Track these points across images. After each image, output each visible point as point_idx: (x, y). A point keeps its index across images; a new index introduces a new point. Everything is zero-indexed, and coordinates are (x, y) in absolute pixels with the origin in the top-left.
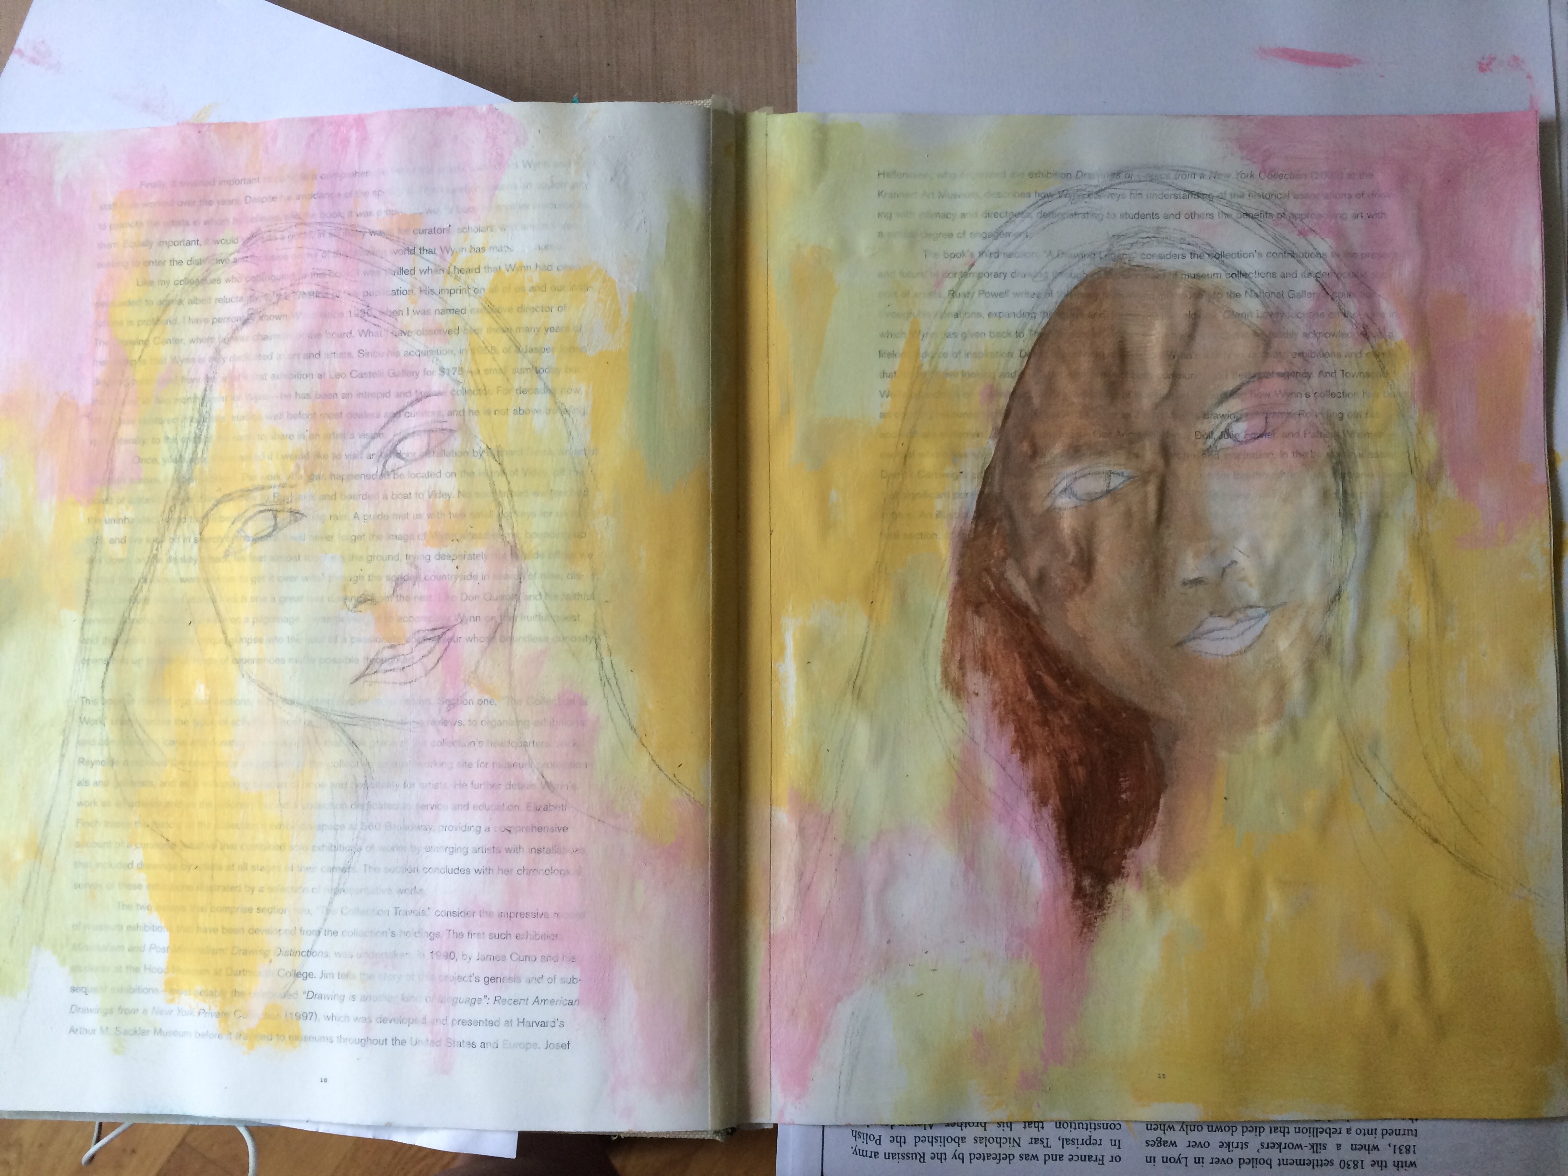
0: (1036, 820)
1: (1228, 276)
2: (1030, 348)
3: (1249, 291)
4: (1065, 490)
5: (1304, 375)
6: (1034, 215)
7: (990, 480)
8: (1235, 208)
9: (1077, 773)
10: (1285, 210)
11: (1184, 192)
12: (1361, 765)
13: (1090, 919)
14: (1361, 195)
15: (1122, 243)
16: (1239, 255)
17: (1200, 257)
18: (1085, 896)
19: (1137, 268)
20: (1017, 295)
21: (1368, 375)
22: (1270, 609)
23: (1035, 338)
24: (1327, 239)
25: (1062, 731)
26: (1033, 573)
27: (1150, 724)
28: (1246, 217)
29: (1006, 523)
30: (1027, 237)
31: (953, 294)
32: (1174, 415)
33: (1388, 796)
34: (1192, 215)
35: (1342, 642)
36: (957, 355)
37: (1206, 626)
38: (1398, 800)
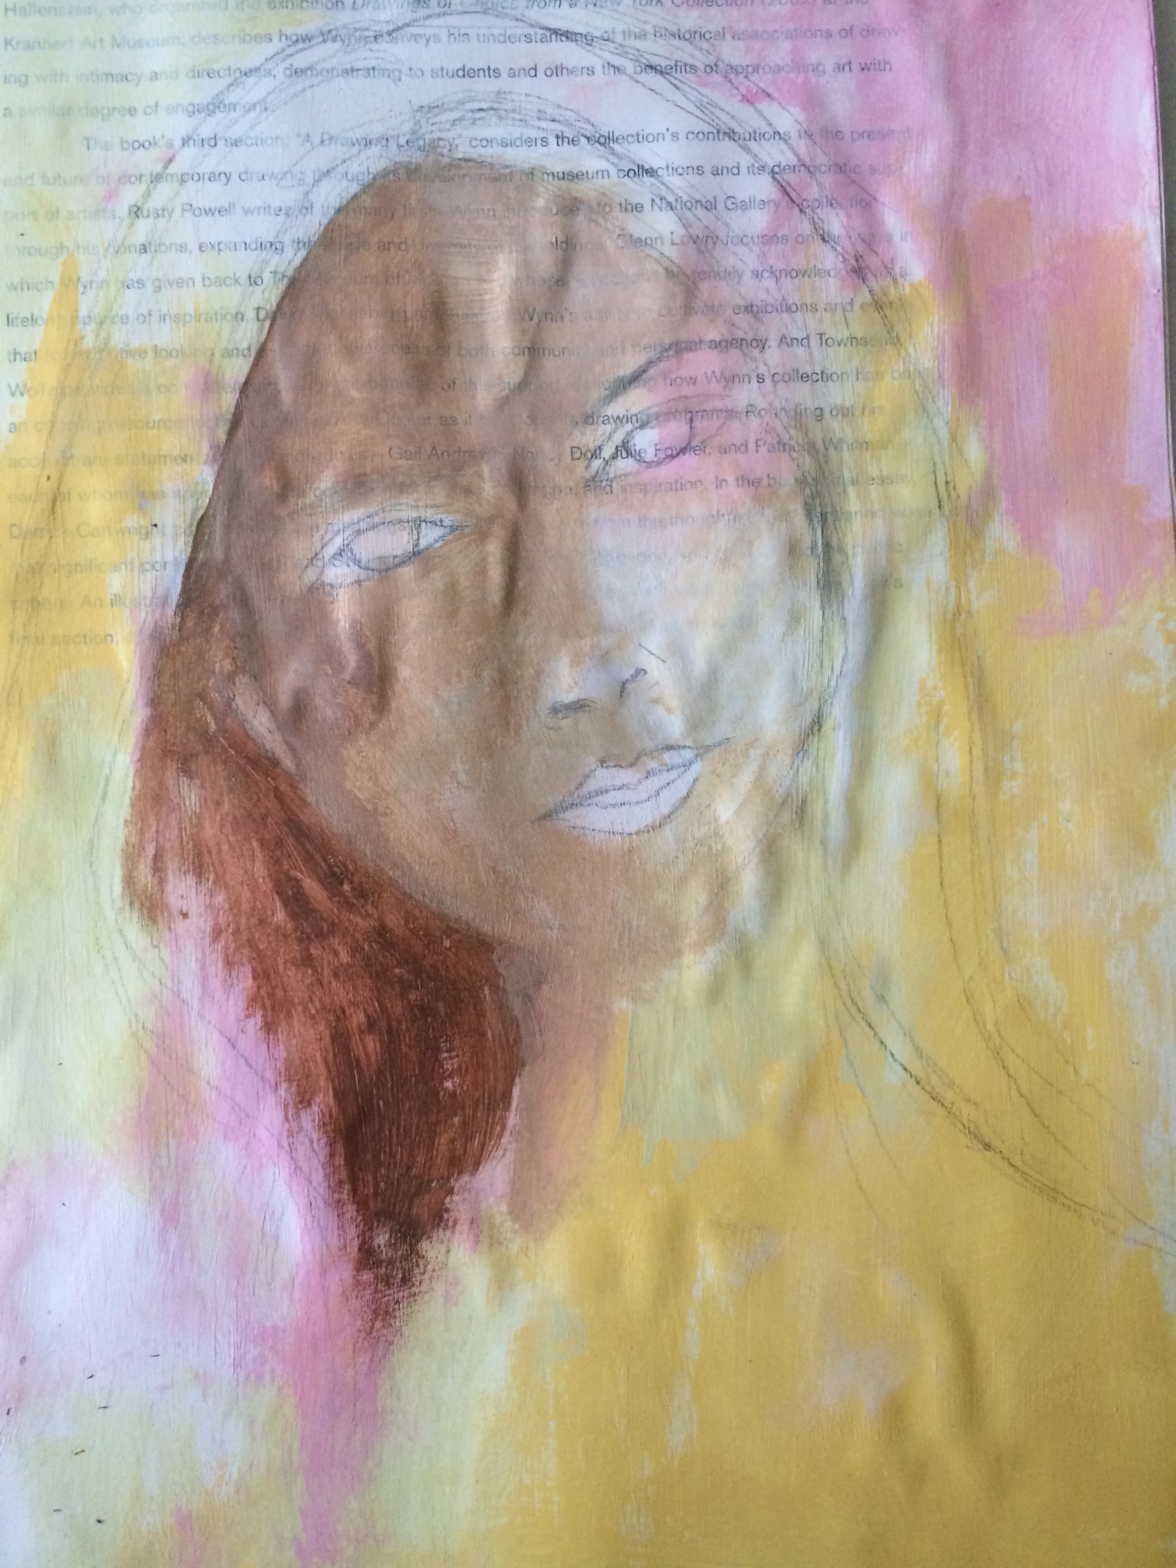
0: (290, 1134)
1: (622, 175)
2: (275, 304)
3: (657, 200)
4: (340, 553)
5: (754, 344)
6: (279, 71)
7: (206, 538)
8: (630, 56)
9: (365, 1048)
10: (718, 59)
11: (544, 31)
12: (859, 1017)
13: (387, 1304)
14: (848, 32)
15: (437, 120)
16: (639, 138)
17: (573, 142)
18: (378, 1264)
19: (463, 164)
20: (248, 212)
21: (864, 342)
22: (702, 751)
23: (282, 286)
24: (790, 108)
25: (336, 975)
26: (285, 699)
27: (495, 957)
28: (649, 71)
29: (235, 613)
30: (266, 109)
31: (136, 212)
32: (533, 419)
33: (905, 1069)
34: (558, 70)
35: (826, 802)
36: (145, 318)
37: (592, 785)
38: (922, 1076)
